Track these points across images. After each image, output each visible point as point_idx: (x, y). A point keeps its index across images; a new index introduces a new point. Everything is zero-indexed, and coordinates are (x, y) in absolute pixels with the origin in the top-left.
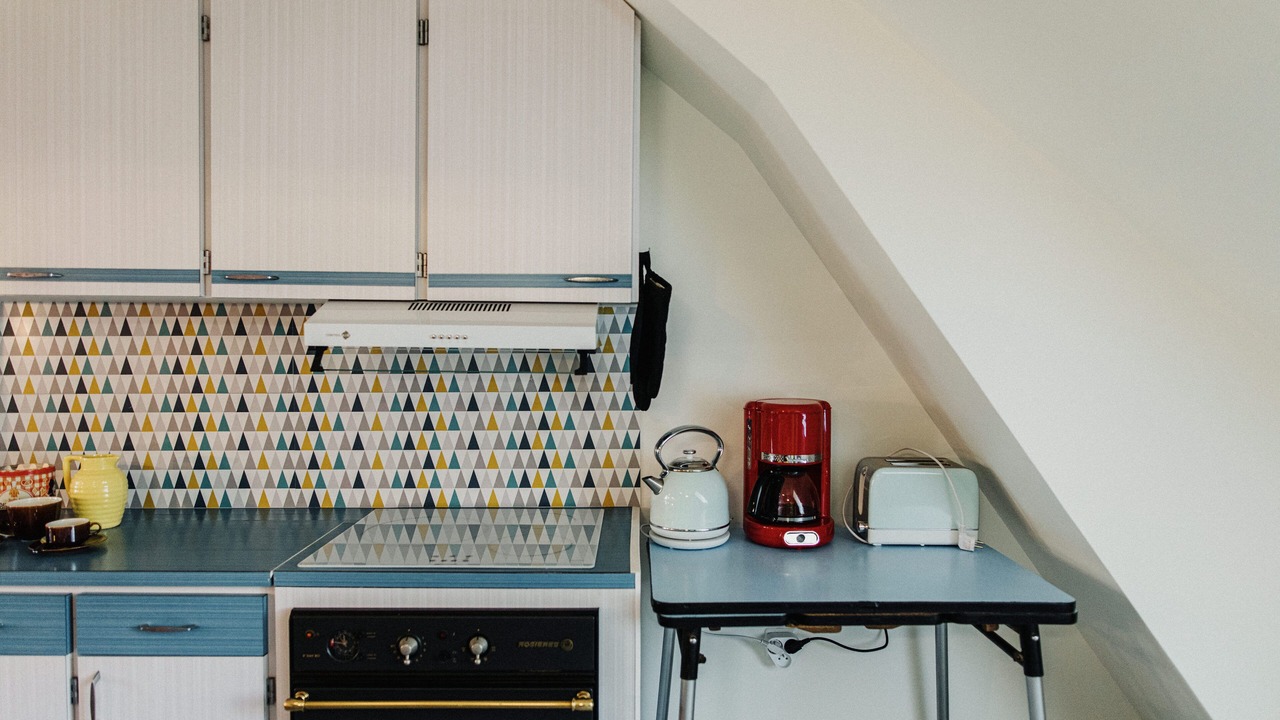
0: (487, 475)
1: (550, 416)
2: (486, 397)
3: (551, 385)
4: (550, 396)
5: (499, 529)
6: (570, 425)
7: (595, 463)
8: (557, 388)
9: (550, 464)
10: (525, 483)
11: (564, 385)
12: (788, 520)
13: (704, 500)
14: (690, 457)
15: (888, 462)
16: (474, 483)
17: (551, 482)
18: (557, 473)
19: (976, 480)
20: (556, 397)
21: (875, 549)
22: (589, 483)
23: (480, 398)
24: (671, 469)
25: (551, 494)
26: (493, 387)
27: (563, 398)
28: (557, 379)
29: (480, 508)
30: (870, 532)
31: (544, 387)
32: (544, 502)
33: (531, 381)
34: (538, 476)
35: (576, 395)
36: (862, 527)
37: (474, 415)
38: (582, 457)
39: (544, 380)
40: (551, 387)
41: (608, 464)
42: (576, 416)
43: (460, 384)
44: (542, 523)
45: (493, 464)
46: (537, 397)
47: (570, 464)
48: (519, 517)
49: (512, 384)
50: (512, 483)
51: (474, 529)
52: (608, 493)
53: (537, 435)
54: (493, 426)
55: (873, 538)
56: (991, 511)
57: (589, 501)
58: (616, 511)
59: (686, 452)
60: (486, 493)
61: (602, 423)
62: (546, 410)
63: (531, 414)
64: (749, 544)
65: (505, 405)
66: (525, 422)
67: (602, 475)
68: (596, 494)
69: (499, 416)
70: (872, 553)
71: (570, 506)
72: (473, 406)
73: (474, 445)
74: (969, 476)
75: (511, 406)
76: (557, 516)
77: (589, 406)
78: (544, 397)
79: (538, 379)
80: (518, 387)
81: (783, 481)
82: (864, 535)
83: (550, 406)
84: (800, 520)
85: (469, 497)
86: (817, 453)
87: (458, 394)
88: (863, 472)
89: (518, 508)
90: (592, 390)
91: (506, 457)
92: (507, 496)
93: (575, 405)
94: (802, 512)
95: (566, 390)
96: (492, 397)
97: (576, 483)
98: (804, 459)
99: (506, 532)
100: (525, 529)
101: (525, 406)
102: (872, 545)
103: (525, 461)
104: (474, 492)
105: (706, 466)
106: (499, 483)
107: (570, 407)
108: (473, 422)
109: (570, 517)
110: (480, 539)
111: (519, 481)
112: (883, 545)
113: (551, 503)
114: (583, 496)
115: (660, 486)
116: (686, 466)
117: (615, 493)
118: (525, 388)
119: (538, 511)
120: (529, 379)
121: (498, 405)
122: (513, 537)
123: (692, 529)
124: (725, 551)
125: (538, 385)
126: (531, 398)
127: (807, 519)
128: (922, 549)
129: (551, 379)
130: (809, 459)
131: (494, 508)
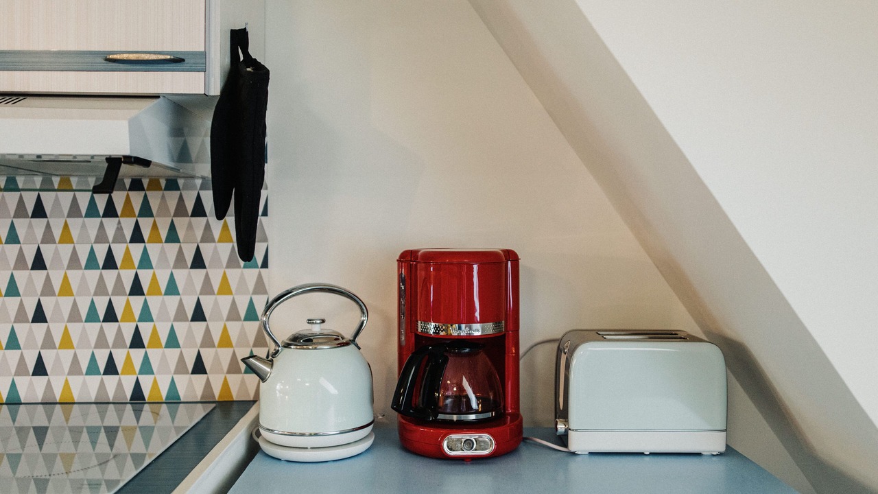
0: (58, 358)
1: (145, 277)
2: (56, 251)
3: (146, 233)
4: (145, 250)
5: (76, 432)
6: (172, 289)
7: (208, 341)
8: (155, 238)
9: (146, 342)
10: (111, 369)
11: (164, 233)
12: (455, 418)
13: (332, 390)
14: (316, 329)
15: (599, 335)
16: (40, 369)
17: (146, 368)
18: (155, 355)
19: (723, 359)
20: (154, 250)
21: (578, 459)
22: (199, 368)
23: (48, 252)
24: (287, 346)
25: (146, 384)
26: (66, 237)
27: (163, 252)
28: (155, 226)
29: (48, 403)
30: (573, 436)
31: (137, 237)
32: (138, 395)
33: (120, 229)
34: (128, 359)
35: (180, 248)
36: (561, 427)
37: (40, 275)
38: (191, 333)
39: (137, 227)
40: (146, 236)
41: (226, 341)
42: (181, 276)
43: (21, 233)
44: (136, 424)
45: (67, 343)
46: (127, 250)
47: (172, 342)
48: (102, 416)
49: (93, 233)
50: (92, 369)
51: (41, 433)
52: (225, 382)
53: (128, 303)
54: (66, 290)
55: (577, 442)
56: (745, 402)
57: (198, 394)
58: (235, 407)
59: (310, 321)
60: (56, 384)
61: (216, 286)
62: (139, 268)
63: (119, 275)
64: (404, 454)
65: (83, 261)
66: (110, 286)
67: (217, 356)
68: (208, 384)
69: (75, 276)
70: (574, 464)
71: (173, 400)
72: (39, 263)
73: (39, 317)
74: (712, 355)
75: (92, 263)
76: (156, 414)
77: (198, 262)
78: (136, 250)
79: (128, 226)
80: (101, 237)
81: (446, 360)
82: (563, 440)
83: (145, 262)
84: (472, 417)
85: (33, 389)
86: (497, 323)
87: (18, 246)
88: (563, 350)
89: (101, 403)
90: (202, 241)
91: (84, 333)
92: (87, 387)
93: (180, 261)
94: (474, 405)
95: (166, 242)
96: (65, 250)
97: (180, 368)
98: (477, 330)
99: (85, 436)
100: (112, 432)
101: (110, 263)
102: (574, 454)
103: (111, 339)
104: (41, 381)
105: (339, 342)
106: (75, 369)
107: (172, 264)
108: (39, 286)
109: (173, 416)
110: (50, 445)
111: (102, 366)
112: (591, 454)
113: (146, 396)
114: (192, 386)
115: (268, 370)
116: (310, 341)
117: (235, 381)
118: (111, 238)
119: (129, 407)
120: (115, 226)
121: (74, 262)
122: (94, 443)
123: (313, 432)
124: (366, 462)
125: (128, 234)
126: (119, 252)
127: (481, 416)
128: (647, 459)
129: (146, 225)
130: (483, 329)
131: (67, 403)
